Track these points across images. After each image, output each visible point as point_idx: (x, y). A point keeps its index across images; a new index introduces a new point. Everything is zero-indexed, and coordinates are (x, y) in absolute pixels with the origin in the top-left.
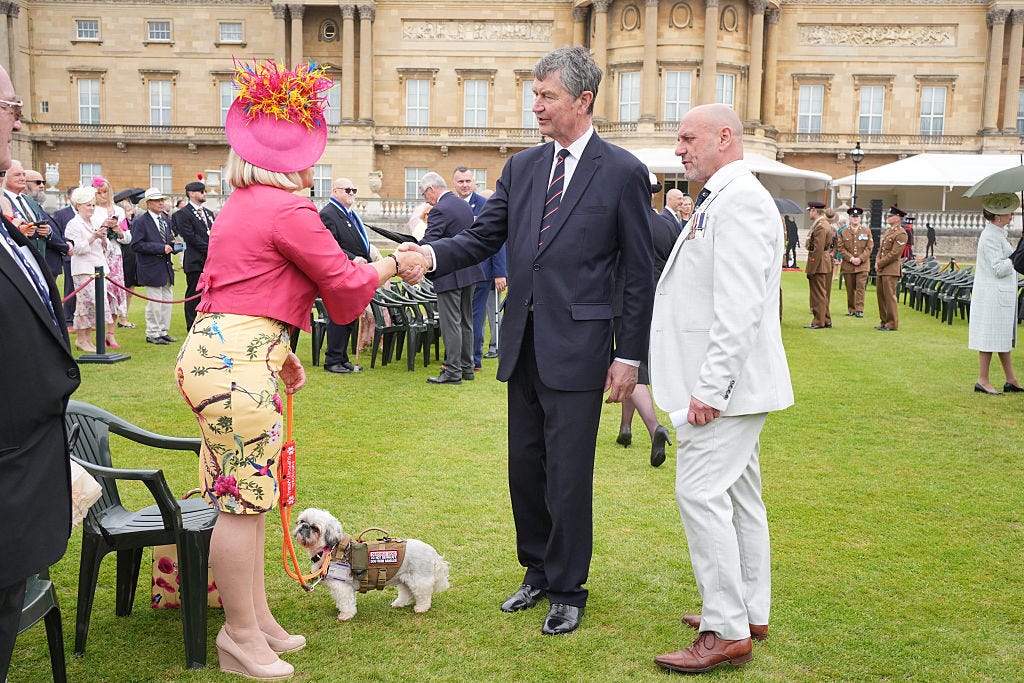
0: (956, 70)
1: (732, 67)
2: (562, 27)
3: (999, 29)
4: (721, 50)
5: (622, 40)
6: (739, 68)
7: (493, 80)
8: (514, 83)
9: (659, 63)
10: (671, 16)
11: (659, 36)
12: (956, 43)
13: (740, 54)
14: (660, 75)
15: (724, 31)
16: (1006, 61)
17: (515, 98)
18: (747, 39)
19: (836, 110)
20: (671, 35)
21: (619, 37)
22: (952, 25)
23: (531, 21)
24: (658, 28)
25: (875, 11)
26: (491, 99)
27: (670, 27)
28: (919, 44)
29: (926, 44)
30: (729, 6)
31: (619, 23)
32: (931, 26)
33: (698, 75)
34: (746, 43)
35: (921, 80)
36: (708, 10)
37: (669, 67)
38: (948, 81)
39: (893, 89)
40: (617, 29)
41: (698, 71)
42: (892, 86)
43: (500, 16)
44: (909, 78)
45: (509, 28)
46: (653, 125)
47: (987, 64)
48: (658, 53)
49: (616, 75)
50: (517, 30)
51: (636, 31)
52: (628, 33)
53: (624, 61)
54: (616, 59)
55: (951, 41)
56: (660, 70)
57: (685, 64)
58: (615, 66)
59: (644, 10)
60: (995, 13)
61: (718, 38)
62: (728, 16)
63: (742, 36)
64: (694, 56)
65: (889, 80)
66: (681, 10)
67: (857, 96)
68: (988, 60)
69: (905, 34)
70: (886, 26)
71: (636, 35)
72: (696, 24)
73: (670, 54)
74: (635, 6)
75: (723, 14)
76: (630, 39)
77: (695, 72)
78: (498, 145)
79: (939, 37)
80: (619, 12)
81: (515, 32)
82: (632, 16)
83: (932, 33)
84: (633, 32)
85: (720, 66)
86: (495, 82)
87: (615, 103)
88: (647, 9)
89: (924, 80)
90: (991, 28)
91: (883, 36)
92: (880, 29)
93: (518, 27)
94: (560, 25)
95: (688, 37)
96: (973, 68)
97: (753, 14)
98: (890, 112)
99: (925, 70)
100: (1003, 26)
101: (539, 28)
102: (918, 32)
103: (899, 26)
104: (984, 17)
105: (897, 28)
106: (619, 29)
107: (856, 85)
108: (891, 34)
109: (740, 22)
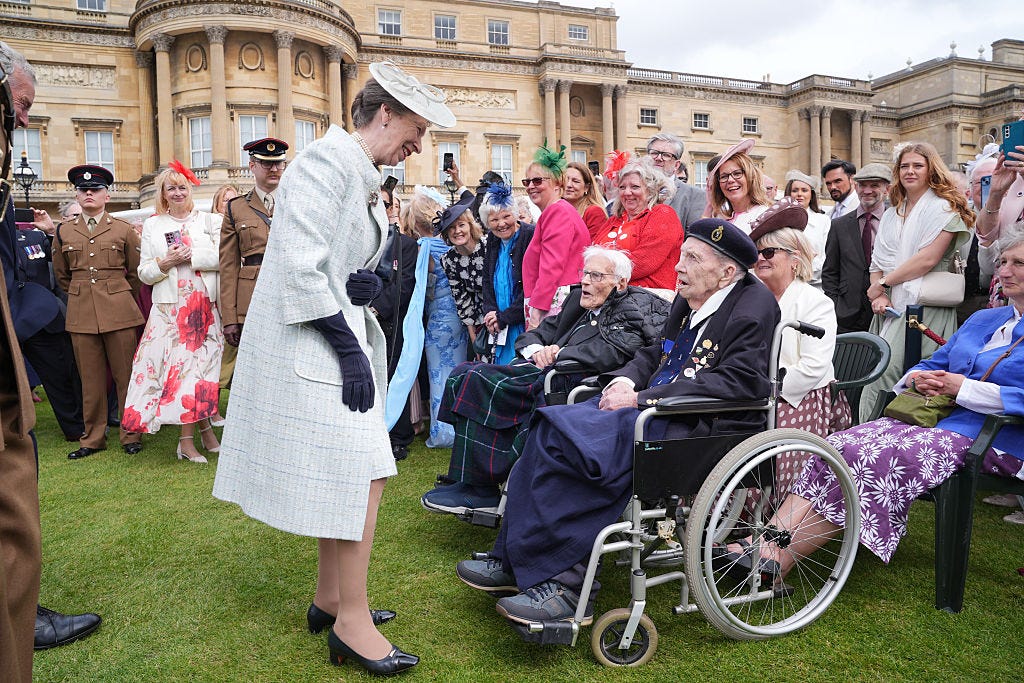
0: (517, 131)
1: (310, 113)
2: (126, 74)
3: (551, 96)
4: (297, 95)
5: (189, 82)
6: (318, 116)
7: (45, 128)
8: (73, 132)
9: (229, 106)
10: (240, 58)
11: (228, 77)
12: (516, 107)
13: (319, 102)
14: (232, 119)
15: (299, 76)
16: (558, 126)
17: (75, 149)
18: (325, 88)
19: (418, 164)
20: (240, 77)
21: (185, 80)
22: (511, 91)
23: (89, 66)
24: (225, 69)
25: (446, 73)
26: (45, 150)
27: (240, 68)
28: (485, 106)
29: (491, 107)
30: (303, 52)
31: (183, 65)
32: (495, 90)
33: (274, 120)
34: (324, 92)
35: (490, 138)
36: (280, 51)
37: (243, 111)
38: (512, 140)
39: (467, 145)
40: (182, 71)
41: (274, 115)
42: (465, 142)
43: (48, 58)
44: (480, 136)
45: (62, 72)
46: (226, 172)
47: (543, 126)
48: (227, 95)
49: (185, 120)
50: (72, 75)
51: (203, 73)
52: (193, 75)
53: (191, 104)
54: (183, 103)
55: (512, 106)
56: (232, 114)
57: (259, 107)
58: (182, 111)
59: (209, 49)
60: (546, 82)
61: (293, 83)
62: (303, 62)
63: (319, 85)
64: (268, 99)
65: (463, 136)
66: (251, 51)
67: (436, 151)
68: (544, 123)
69: (473, 96)
70: (456, 88)
71: (202, 77)
72: (269, 66)
73: (241, 97)
74: (200, 46)
75: (297, 58)
76: (197, 81)
77: (270, 117)
78: (56, 201)
79: (501, 101)
80: (183, 53)
81: (69, 76)
82: (198, 57)
83: (496, 96)
84: (199, 74)
85: (297, 111)
86: (49, 130)
87: (185, 150)
88: (212, 46)
89: (493, 139)
90: (543, 96)
91: (454, 98)
92: (451, 91)
93: (72, 71)
94: (124, 71)
95: (261, 79)
96: (534, 130)
97: (329, 63)
98: (465, 166)
99: (493, 129)
100: (553, 93)
101: (99, 74)
102: (483, 96)
103: (467, 89)
104: (537, 86)
105: (465, 91)
106: (184, 71)
107: (434, 141)
108: (461, 95)
109: (317, 69)
